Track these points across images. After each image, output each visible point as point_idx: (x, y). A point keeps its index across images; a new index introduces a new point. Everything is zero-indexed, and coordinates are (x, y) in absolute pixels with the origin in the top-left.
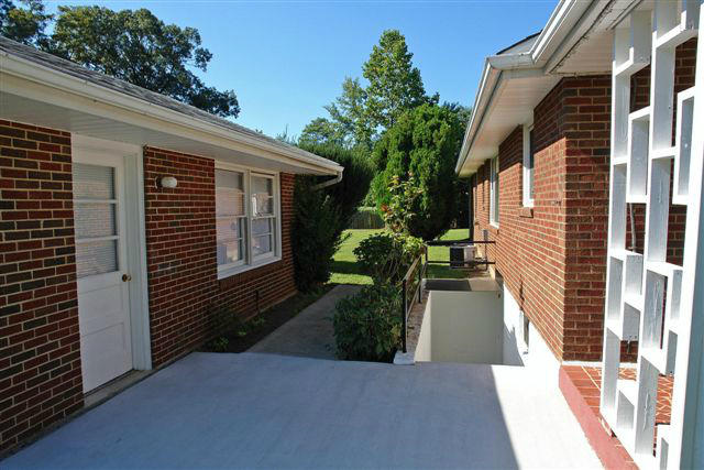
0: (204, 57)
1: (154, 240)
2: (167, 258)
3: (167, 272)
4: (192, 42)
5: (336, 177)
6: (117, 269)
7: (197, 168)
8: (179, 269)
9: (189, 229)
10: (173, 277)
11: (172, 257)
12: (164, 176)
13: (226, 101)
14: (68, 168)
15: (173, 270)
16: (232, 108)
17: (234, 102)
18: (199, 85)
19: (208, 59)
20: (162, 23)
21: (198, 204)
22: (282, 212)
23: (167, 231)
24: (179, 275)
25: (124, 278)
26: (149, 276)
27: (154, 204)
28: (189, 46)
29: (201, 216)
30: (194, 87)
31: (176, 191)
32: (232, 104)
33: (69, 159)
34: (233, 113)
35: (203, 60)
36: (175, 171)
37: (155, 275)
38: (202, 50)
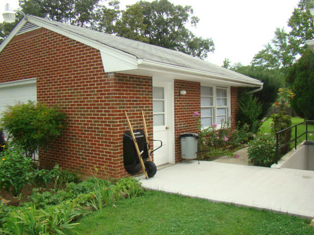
0: (195, 20)
1: (177, 114)
2: (182, 122)
3: (182, 127)
4: (189, 13)
5: (259, 88)
6: (164, 125)
7: (193, 86)
8: (186, 126)
9: (190, 111)
10: (184, 129)
11: (184, 122)
12: (181, 90)
13: (208, 44)
14: (151, 89)
15: (184, 127)
16: (211, 48)
17: (212, 44)
18: (193, 36)
19: (197, 21)
20: (173, 5)
21: (193, 101)
22: (231, 105)
23: (182, 111)
24: (186, 129)
25: (167, 128)
26: (175, 128)
27: (178, 101)
28: (187, 15)
29: (195, 106)
30: (190, 37)
31: (186, 96)
32: (211, 45)
33: (151, 86)
34: (211, 50)
35: (195, 23)
36: (185, 88)
37: (177, 128)
38: (194, 17)
